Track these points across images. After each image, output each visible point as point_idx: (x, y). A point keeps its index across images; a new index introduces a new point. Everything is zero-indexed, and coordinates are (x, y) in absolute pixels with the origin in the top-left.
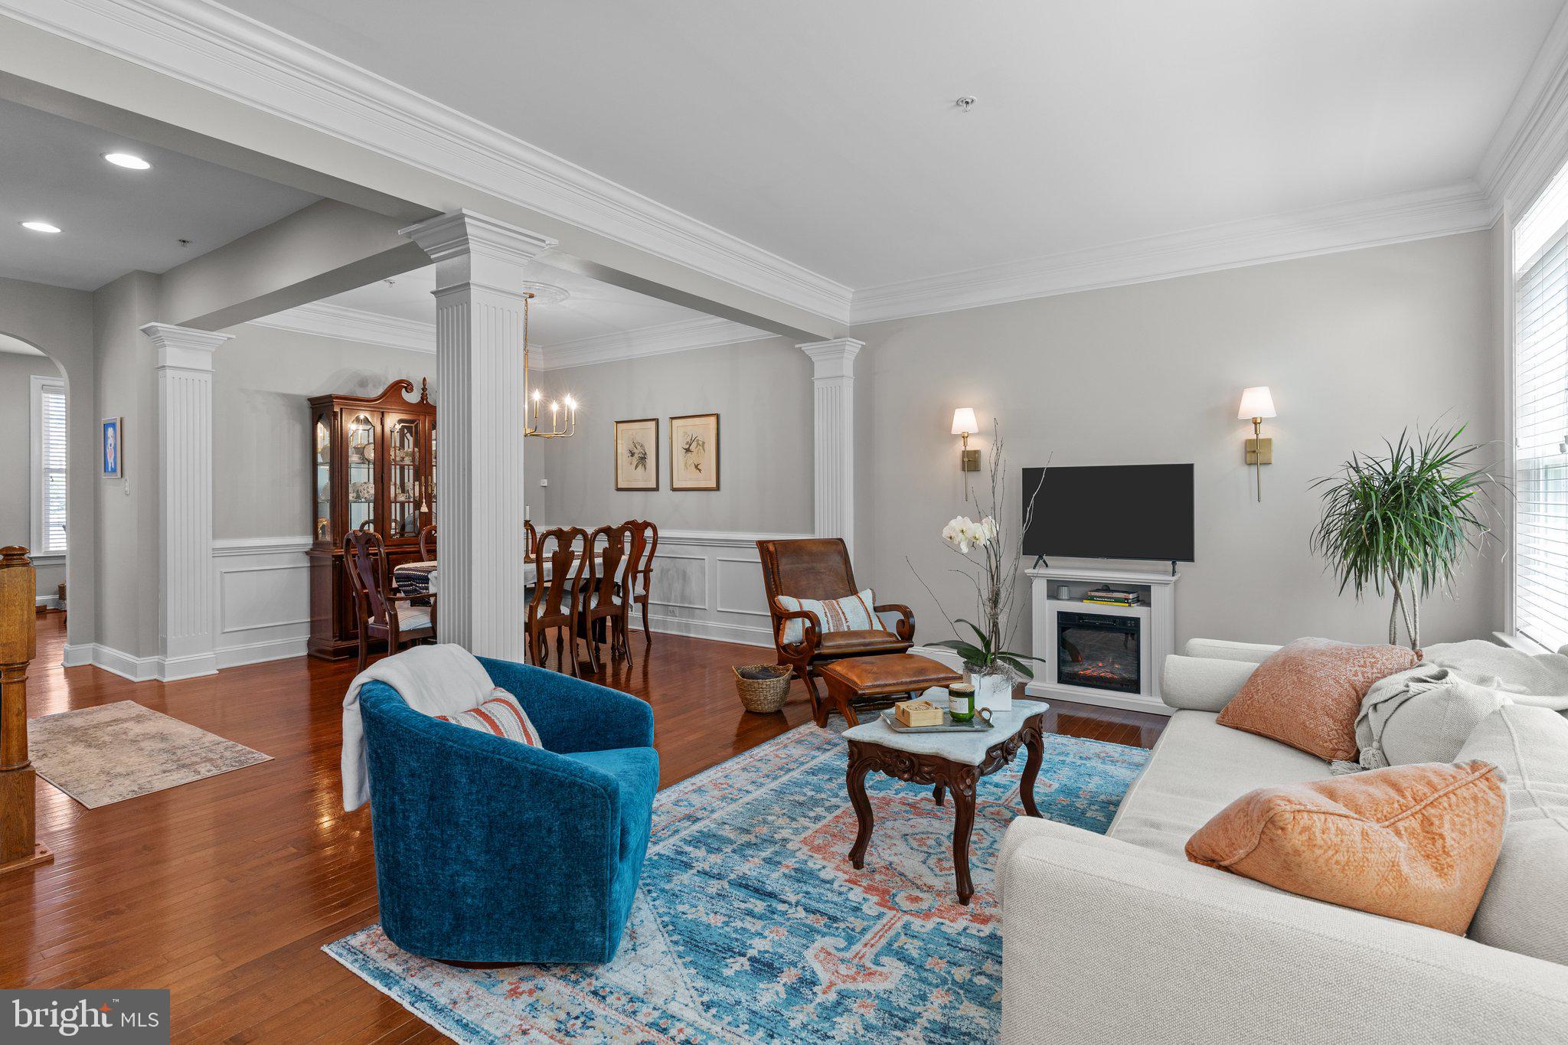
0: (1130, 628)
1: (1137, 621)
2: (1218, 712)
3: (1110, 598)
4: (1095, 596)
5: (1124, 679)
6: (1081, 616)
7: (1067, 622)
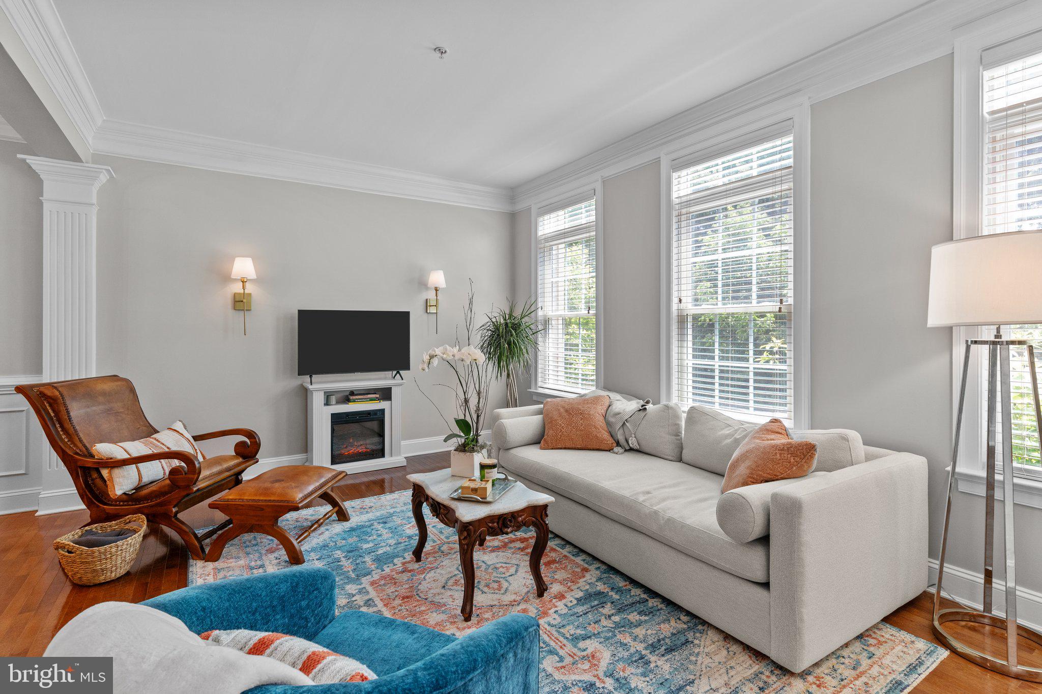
0: (378, 417)
1: (383, 411)
2: (539, 443)
3: (365, 399)
4: (357, 399)
5: (373, 451)
6: (347, 414)
7: (337, 419)
